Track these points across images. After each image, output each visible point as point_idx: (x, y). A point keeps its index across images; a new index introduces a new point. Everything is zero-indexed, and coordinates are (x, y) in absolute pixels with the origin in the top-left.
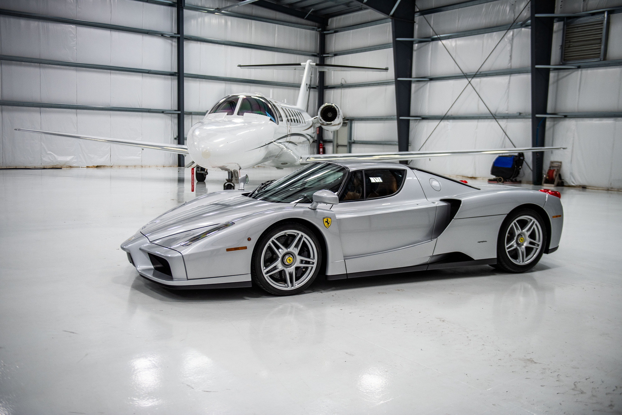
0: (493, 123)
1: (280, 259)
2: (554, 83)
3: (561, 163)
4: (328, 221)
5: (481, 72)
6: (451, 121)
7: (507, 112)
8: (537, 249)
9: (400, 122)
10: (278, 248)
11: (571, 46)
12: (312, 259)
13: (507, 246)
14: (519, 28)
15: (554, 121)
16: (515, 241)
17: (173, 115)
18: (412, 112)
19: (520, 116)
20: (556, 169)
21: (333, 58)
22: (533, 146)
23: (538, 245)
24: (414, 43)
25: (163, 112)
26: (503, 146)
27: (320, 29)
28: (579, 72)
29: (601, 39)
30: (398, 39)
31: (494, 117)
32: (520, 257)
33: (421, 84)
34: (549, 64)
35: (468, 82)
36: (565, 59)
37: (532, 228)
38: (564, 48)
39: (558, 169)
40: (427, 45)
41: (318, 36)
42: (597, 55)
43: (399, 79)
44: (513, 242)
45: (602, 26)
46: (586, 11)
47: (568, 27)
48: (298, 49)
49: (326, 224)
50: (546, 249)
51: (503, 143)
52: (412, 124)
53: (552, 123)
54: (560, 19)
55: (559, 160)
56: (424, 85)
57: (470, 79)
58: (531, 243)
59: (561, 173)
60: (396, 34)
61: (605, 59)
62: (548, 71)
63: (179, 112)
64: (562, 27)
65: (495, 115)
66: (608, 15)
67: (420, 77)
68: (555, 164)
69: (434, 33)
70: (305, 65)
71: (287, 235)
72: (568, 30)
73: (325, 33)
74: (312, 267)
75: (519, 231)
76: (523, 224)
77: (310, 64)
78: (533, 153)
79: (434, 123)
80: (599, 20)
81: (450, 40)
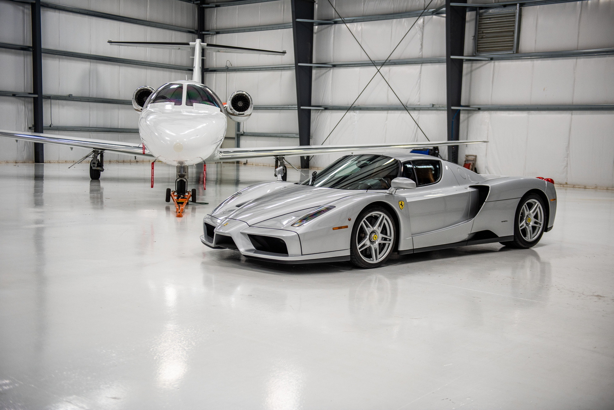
0: (404, 115)
1: (368, 237)
2: (467, 74)
3: (476, 156)
4: (402, 204)
5: (390, 60)
6: (358, 111)
7: (419, 103)
8: (540, 228)
9: (301, 112)
10: (367, 226)
11: (484, 37)
12: (389, 236)
13: (521, 225)
14: (431, 15)
15: (468, 113)
16: (524, 221)
17: (26, 99)
18: (313, 102)
19: (433, 107)
20: (471, 163)
21: (215, 36)
22: (449, 140)
23: (540, 224)
24: (314, 24)
25: (14, 95)
26: (416, 140)
27: (199, 2)
28: (492, 64)
29: (513, 31)
30: (298, 20)
31: (405, 108)
32: (528, 234)
33: (323, 71)
34: (462, 55)
35: (378, 71)
36: (478, 50)
37: (536, 211)
38: (477, 38)
39: (473, 163)
40: (329, 28)
41: (195, 9)
42: (510, 48)
43: (299, 64)
44: (524, 222)
45: (515, 18)
46: (498, 2)
47: (480, 17)
48: (174, 25)
49: (401, 206)
50: (546, 229)
51: (415, 136)
52: (313, 115)
53: (466, 116)
54: (472, 9)
55: (474, 154)
56: (326, 72)
57: (379, 68)
58: (536, 223)
59: (476, 167)
60: (296, 14)
61: (517, 52)
62: (461, 61)
63: (36, 96)
64: (474, 17)
65: (407, 106)
66: (520, 7)
67: (321, 63)
68: (470, 158)
69: (337, 15)
70: (195, 45)
71: (374, 216)
72: (480, 20)
73: (204, 7)
74: (389, 244)
75: (527, 212)
76: (530, 206)
77: (200, 44)
78: (449, 146)
79: (339, 114)
80: (511, 12)
81: (355, 24)
